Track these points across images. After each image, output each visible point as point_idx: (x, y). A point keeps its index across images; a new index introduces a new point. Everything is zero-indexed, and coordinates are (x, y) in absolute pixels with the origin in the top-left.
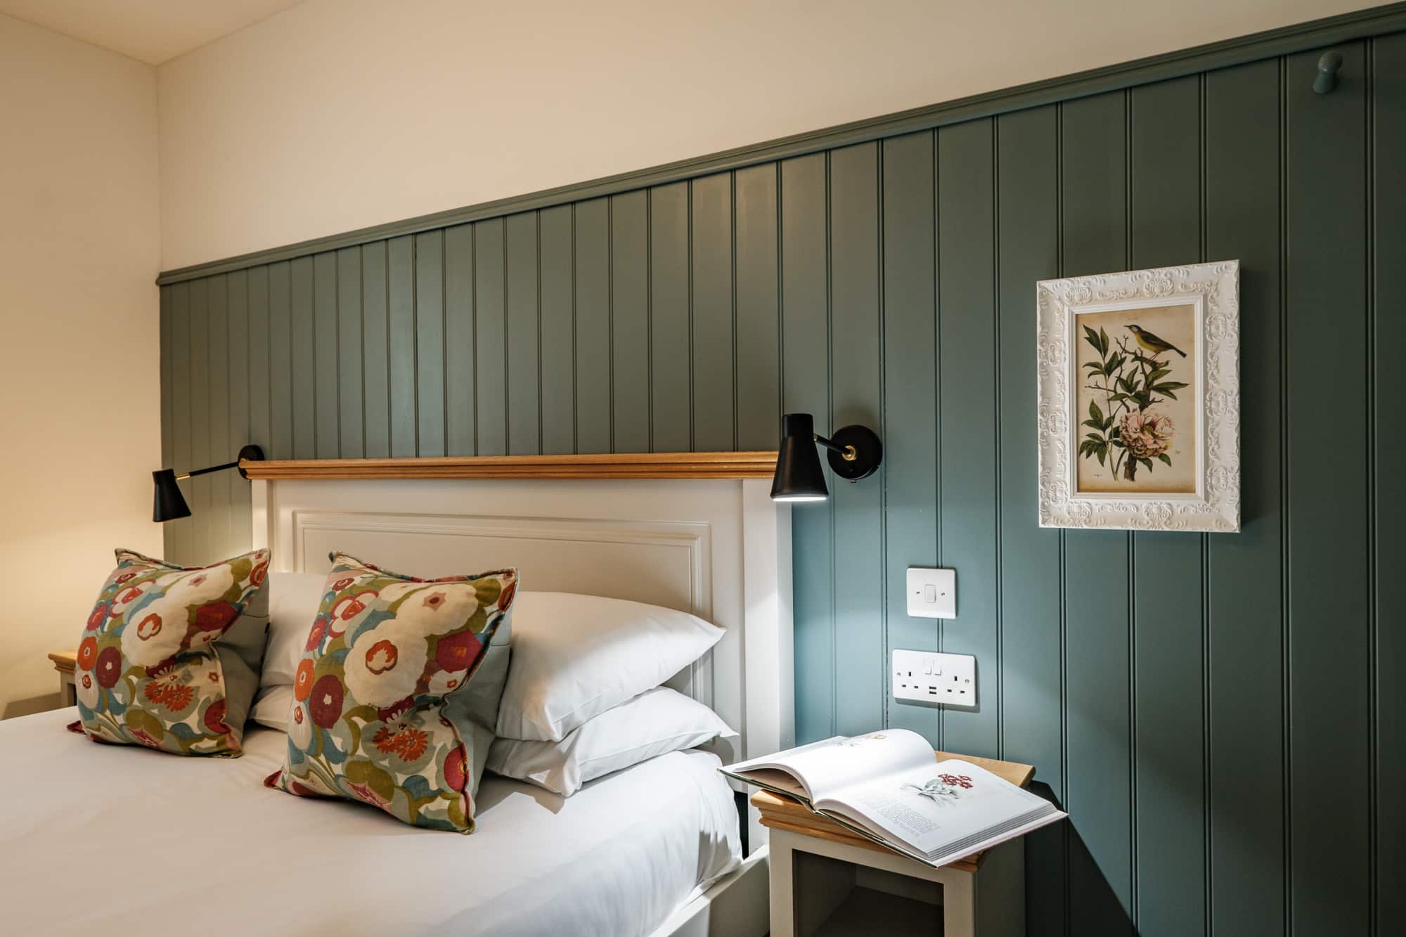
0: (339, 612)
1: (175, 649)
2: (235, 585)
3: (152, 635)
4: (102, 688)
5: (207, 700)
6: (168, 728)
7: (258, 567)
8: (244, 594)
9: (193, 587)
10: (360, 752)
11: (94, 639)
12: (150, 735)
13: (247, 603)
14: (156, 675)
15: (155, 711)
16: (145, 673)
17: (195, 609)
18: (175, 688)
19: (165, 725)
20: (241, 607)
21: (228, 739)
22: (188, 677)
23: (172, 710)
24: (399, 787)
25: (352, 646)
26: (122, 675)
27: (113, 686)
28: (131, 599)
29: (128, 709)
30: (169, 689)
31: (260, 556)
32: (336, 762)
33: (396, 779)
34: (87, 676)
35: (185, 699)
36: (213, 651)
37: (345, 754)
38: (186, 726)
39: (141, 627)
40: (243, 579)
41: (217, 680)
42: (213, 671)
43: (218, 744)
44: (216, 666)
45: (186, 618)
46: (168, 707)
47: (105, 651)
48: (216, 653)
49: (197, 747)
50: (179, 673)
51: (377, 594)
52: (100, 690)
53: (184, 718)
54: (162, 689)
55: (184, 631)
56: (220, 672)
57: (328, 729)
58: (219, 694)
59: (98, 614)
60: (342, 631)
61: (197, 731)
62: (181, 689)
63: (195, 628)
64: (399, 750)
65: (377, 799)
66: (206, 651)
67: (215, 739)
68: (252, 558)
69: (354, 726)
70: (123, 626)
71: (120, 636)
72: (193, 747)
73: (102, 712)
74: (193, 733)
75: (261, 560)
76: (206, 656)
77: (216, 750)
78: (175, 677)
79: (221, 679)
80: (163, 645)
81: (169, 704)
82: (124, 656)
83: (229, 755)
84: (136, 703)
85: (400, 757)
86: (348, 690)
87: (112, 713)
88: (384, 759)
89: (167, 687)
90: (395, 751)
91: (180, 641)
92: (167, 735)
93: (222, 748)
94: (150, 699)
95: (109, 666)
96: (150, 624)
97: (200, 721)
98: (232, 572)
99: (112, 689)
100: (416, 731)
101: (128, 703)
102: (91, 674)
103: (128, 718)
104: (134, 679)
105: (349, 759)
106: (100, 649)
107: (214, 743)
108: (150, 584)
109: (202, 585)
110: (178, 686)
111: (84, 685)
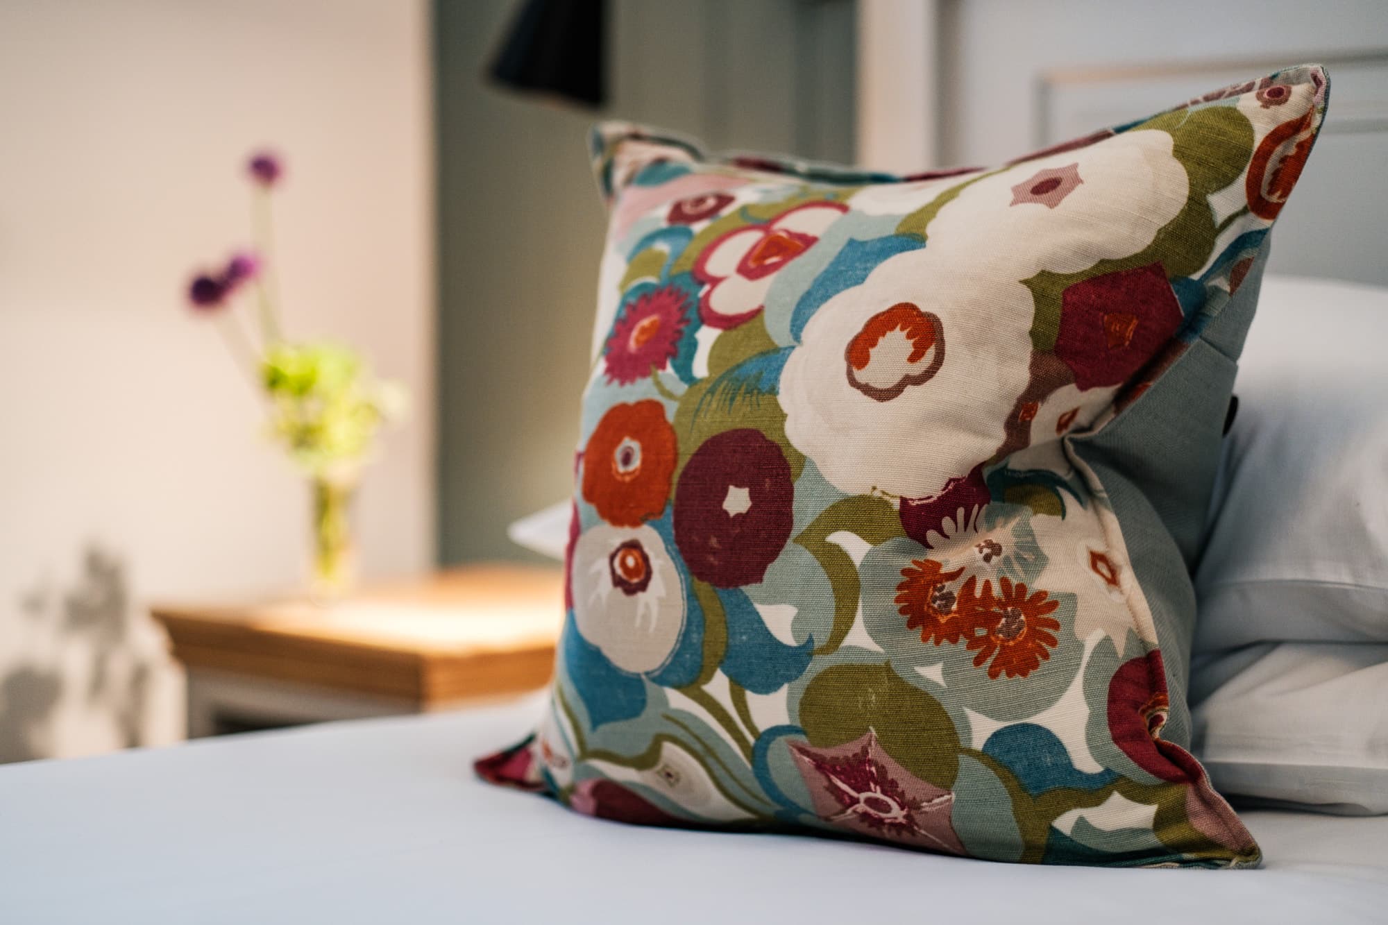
1: (988, 444)
2: (1197, 206)
3: (909, 380)
4: (704, 587)
5: (1105, 646)
6: (978, 744)
7: (1278, 136)
8: (1223, 243)
9: (1036, 209)
11: (654, 408)
12: (895, 771)
13: (1223, 283)
14: (932, 535)
15: (933, 673)
16: (897, 524)
17: (1057, 291)
18: (996, 591)
19: (968, 728)
20: (1202, 298)
21: (1194, 804)
22: (1032, 556)
23: (993, 674)
26: (794, 533)
27: (756, 575)
28: (775, 267)
29: (818, 665)
30: (978, 593)
31: (1276, 95)
34: (632, 546)
35: (1034, 634)
36: (1080, 475)
38: (1051, 742)
39: (858, 353)
40: (1225, 182)
41: (1113, 580)
42: (1099, 548)
43: (1161, 822)
44: (1104, 530)
45: (1028, 324)
46: (978, 661)
47: (713, 447)
48: (1096, 482)
49: (1081, 824)
50: (1004, 534)
52: (692, 596)
53: (1038, 709)
54: (954, 587)
55: (1019, 375)
56: (1120, 554)
58: (1135, 636)
61: (1086, 762)
62: (1016, 596)
63: (1055, 366)
66: (1062, 472)
67: (1146, 801)
68: (1248, 104)
70: (774, 357)
71: (773, 391)
72: (1065, 823)
73: (691, 683)
74: (1069, 768)
75: (1287, 113)
76: (1065, 485)
77: (1153, 840)
78: (996, 549)
79: (1127, 577)
80: (956, 420)
81: (982, 649)
82: (802, 459)
83: (1210, 864)
84: (859, 637)
87: (737, 687)
89: (972, 582)
91: (1007, 409)
92: (975, 776)
93: (1175, 834)
94: (912, 625)
95: (737, 501)
96: (896, 343)
97: (1092, 724)
98: (1180, 153)
99: (749, 590)
101: (821, 640)
102: (650, 538)
103: (807, 705)
104: (855, 546)
106: (688, 447)
107: (1141, 814)
108: (832, 214)
109: (1072, 202)
110: (1005, 583)
111: (617, 582)
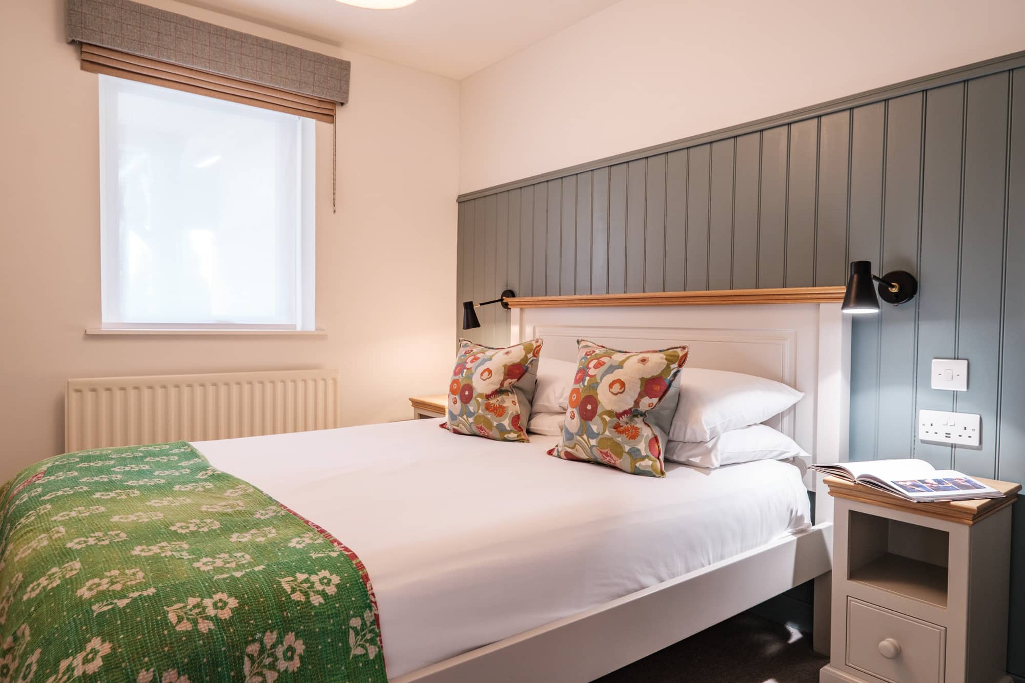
0: (592, 365)
1: (497, 387)
2: (526, 356)
3: (488, 378)
4: (463, 404)
5: (512, 413)
6: (495, 425)
7: (537, 347)
8: (529, 361)
9: (506, 356)
10: (607, 433)
11: (458, 380)
12: (485, 429)
13: (530, 366)
14: (489, 399)
15: (489, 416)
16: (485, 397)
17: (507, 367)
18: (498, 406)
19: (494, 423)
20: (527, 368)
21: (522, 434)
22: (503, 401)
23: (497, 416)
24: (625, 452)
25: (601, 381)
26: (473, 397)
27: (469, 403)
28: (475, 361)
29: (476, 414)
30: (495, 406)
31: (537, 342)
32: (593, 438)
33: (625, 448)
34: (455, 398)
35: (503, 412)
36: (512, 390)
37: (598, 434)
38: (503, 425)
39: (482, 374)
40: (530, 353)
41: (515, 405)
42: (514, 400)
43: (518, 436)
44: (514, 398)
45: (503, 371)
46: (495, 415)
47: (465, 386)
48: (514, 391)
49: (508, 436)
50: (499, 398)
51: (611, 358)
52: (462, 405)
53: (502, 421)
54: (492, 405)
55: (502, 378)
56: (516, 401)
57: (589, 422)
58: (517, 412)
59: (459, 368)
60: (594, 374)
61: (508, 429)
62: (500, 407)
63: (506, 377)
64: (626, 434)
65: (613, 458)
66: (510, 390)
67: (516, 433)
68: (534, 343)
69: (604, 420)
70: (472, 374)
71: (472, 378)
72: (506, 436)
73: (462, 416)
74: (506, 429)
75: (538, 344)
76: (510, 392)
77: (516, 439)
78: (498, 400)
79: (517, 404)
80: (493, 384)
81: (495, 413)
82: (474, 388)
83: (523, 442)
84: (481, 411)
85: (627, 437)
86: (600, 402)
87: (467, 417)
88: (619, 437)
89: (494, 405)
90: (624, 434)
91: (500, 382)
92: (494, 429)
93: (519, 438)
94: (487, 410)
95: (467, 393)
96: (486, 373)
97: (509, 423)
98: (524, 349)
99: (468, 405)
100: (633, 426)
101: (476, 412)
102: (457, 397)
103: (475, 419)
104: (479, 399)
105: (600, 437)
106: (462, 385)
107: (515, 435)
108: (483, 354)
109: (510, 355)
110: (499, 405)
111: (454, 403)
